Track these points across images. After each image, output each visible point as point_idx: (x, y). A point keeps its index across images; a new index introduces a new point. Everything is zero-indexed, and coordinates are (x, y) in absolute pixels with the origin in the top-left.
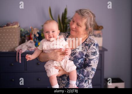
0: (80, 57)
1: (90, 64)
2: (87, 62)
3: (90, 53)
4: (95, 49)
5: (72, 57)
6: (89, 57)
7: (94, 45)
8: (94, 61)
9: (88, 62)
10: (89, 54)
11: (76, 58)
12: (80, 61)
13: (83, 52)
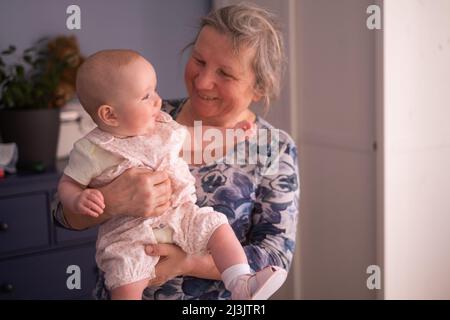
0: (241, 196)
1: (279, 222)
2: (266, 216)
3: (277, 182)
4: (290, 165)
5: (210, 196)
6: (274, 196)
7: (287, 151)
8: (290, 211)
9: (271, 216)
10: (274, 184)
11: (229, 201)
12: (239, 212)
13: (250, 177)
